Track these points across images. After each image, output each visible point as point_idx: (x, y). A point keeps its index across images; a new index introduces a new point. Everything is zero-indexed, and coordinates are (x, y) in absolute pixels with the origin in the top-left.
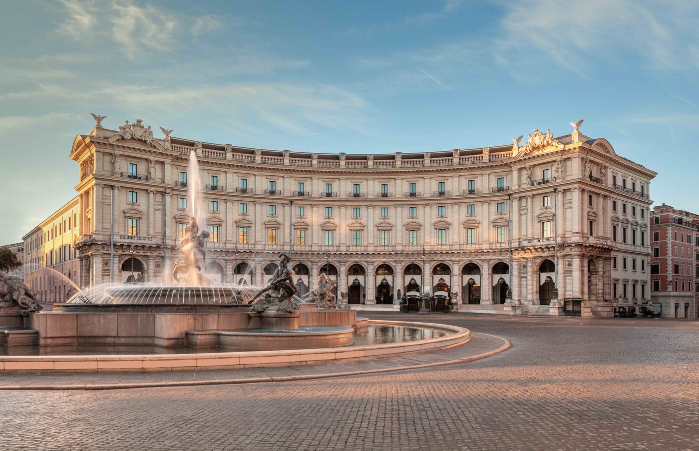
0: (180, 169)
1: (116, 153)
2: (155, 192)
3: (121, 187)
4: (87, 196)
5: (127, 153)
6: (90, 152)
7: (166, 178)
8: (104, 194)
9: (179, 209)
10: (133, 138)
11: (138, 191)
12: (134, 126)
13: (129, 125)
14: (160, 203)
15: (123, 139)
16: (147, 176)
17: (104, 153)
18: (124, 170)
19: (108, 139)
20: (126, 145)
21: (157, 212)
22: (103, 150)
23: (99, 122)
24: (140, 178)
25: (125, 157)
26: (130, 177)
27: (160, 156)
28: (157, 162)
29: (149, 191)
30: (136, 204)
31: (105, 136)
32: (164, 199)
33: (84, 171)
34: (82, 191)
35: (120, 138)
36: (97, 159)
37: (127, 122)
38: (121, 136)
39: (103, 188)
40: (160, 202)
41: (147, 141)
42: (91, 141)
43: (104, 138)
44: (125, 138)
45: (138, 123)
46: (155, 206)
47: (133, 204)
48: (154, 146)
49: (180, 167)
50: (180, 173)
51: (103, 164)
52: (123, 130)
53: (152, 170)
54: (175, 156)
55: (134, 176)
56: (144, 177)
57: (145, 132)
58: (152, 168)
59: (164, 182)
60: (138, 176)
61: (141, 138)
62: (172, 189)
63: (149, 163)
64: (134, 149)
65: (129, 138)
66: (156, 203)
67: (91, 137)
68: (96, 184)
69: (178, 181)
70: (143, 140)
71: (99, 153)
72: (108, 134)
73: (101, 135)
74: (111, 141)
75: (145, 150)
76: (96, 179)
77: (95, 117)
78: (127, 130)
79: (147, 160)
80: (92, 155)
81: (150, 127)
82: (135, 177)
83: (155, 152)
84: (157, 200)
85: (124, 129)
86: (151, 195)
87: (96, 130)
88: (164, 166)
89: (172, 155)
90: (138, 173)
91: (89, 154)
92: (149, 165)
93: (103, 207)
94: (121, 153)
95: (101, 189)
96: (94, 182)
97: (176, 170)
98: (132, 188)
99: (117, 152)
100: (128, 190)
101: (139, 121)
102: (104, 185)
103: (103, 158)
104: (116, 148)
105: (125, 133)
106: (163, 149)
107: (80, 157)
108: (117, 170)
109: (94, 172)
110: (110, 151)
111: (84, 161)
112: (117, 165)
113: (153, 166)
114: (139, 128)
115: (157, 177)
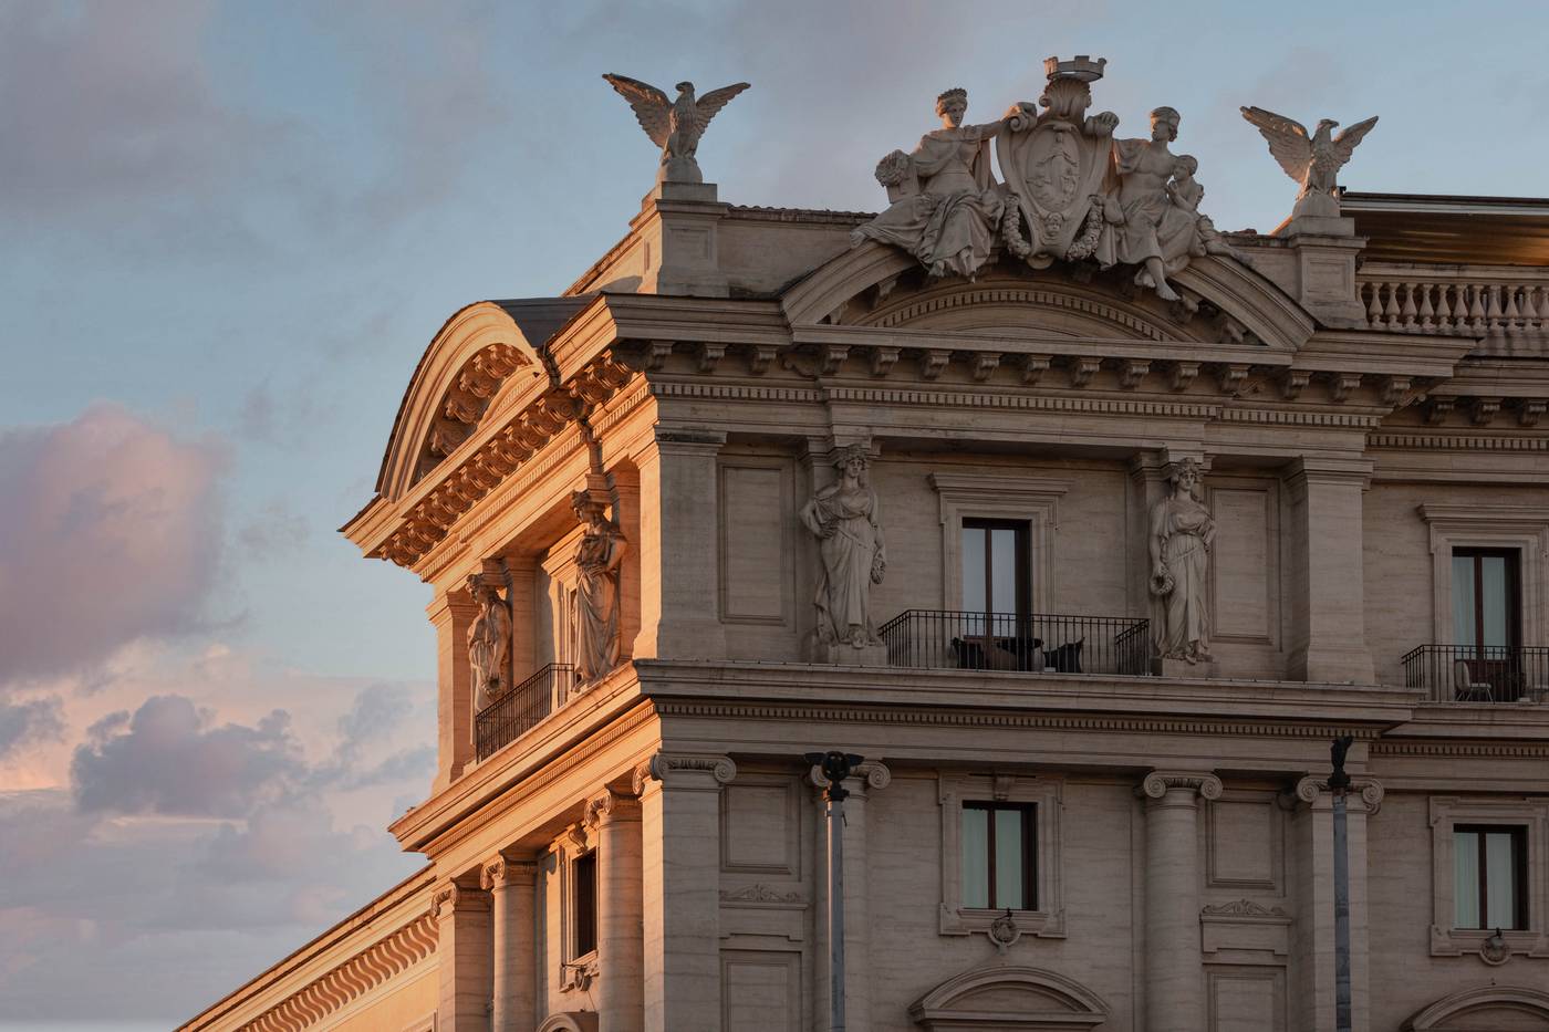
0: (1448, 524)
1: (843, 435)
2: (1214, 788)
3: (892, 764)
4: (522, 893)
5: (944, 418)
6: (584, 457)
7: (1317, 624)
8: (736, 856)
9: (1442, 942)
10: (1006, 262)
11: (1043, 796)
12: (1016, 129)
13: (971, 129)
14: (1265, 901)
15: (915, 277)
16: (1143, 625)
17: (741, 448)
18: (911, 592)
19: (776, 299)
20: (938, 334)
21: (1232, 992)
22: (724, 419)
23: (681, 151)
24: (1066, 658)
25: (919, 468)
26: (969, 654)
27: (1259, 404)
28: (1226, 469)
29: (1151, 786)
30: (1024, 921)
31: (749, 280)
32: (1294, 847)
33: (498, 649)
34: (485, 847)
35: (883, 272)
36: (673, 509)
37: (953, 102)
38: (897, 251)
39: (724, 789)
40: (1265, 886)
41: (1142, 265)
42: (619, 346)
43: (739, 295)
44: (937, 271)
45: (1062, 100)
46: (1217, 936)
47: (1000, 932)
48: (1210, 316)
49: (1455, 500)
50: (1446, 562)
51: (722, 558)
52: (911, 190)
53: (1183, 566)
54: (1419, 382)
55: (1005, 643)
56: (1099, 640)
57: (1116, 180)
58: (1185, 542)
59: (1301, 674)
60: (1050, 637)
61: (1081, 249)
62: (1385, 738)
63: (1152, 491)
64: (1015, 363)
65: (974, 264)
66: (1222, 898)
67: (623, 301)
68: (665, 766)
69: (1434, 648)
70: (1108, 257)
71: (686, 450)
72: (764, 262)
73: (710, 274)
74: (807, 318)
75: (1114, 367)
76: (667, 705)
77: (645, 101)
78: (955, 181)
79: (1124, 464)
80: (617, 483)
81: (1167, 122)
82: (1020, 650)
83: (1213, 373)
84: (1223, 872)
85: (924, 180)
86: (1178, 827)
87: (654, 232)
88: (1299, 503)
89: (1375, 384)
90: (1039, 606)
91: (575, 475)
92: (1144, 518)
93: (725, 984)
94: (894, 423)
95: (711, 802)
96: (647, 739)
97: (1406, 537)
98: (990, 771)
99: (852, 424)
100: (955, 793)
101: (1073, 79)
102: (738, 759)
103: (722, 495)
104: (846, 383)
105: (939, 214)
106: (1300, 332)
107: (464, 523)
108: (856, 604)
109: (645, 645)
110: (790, 420)
111: (498, 560)
112: (856, 549)
113: (1191, 516)
114: (1070, 146)
115: (1223, 627)
